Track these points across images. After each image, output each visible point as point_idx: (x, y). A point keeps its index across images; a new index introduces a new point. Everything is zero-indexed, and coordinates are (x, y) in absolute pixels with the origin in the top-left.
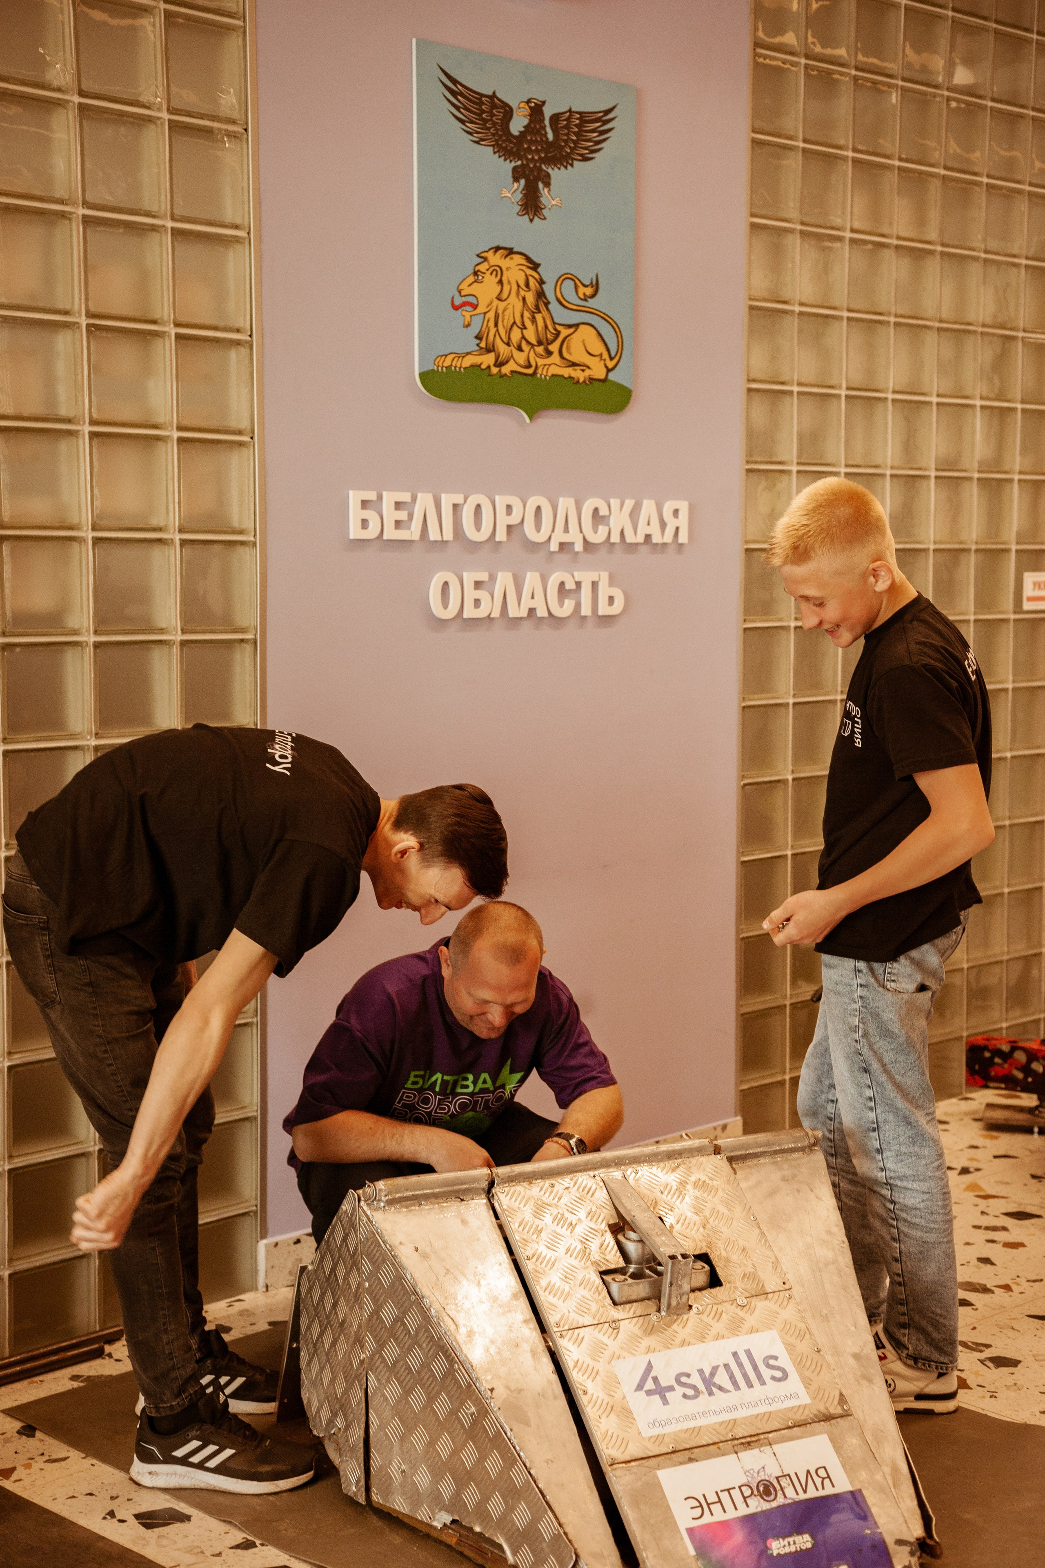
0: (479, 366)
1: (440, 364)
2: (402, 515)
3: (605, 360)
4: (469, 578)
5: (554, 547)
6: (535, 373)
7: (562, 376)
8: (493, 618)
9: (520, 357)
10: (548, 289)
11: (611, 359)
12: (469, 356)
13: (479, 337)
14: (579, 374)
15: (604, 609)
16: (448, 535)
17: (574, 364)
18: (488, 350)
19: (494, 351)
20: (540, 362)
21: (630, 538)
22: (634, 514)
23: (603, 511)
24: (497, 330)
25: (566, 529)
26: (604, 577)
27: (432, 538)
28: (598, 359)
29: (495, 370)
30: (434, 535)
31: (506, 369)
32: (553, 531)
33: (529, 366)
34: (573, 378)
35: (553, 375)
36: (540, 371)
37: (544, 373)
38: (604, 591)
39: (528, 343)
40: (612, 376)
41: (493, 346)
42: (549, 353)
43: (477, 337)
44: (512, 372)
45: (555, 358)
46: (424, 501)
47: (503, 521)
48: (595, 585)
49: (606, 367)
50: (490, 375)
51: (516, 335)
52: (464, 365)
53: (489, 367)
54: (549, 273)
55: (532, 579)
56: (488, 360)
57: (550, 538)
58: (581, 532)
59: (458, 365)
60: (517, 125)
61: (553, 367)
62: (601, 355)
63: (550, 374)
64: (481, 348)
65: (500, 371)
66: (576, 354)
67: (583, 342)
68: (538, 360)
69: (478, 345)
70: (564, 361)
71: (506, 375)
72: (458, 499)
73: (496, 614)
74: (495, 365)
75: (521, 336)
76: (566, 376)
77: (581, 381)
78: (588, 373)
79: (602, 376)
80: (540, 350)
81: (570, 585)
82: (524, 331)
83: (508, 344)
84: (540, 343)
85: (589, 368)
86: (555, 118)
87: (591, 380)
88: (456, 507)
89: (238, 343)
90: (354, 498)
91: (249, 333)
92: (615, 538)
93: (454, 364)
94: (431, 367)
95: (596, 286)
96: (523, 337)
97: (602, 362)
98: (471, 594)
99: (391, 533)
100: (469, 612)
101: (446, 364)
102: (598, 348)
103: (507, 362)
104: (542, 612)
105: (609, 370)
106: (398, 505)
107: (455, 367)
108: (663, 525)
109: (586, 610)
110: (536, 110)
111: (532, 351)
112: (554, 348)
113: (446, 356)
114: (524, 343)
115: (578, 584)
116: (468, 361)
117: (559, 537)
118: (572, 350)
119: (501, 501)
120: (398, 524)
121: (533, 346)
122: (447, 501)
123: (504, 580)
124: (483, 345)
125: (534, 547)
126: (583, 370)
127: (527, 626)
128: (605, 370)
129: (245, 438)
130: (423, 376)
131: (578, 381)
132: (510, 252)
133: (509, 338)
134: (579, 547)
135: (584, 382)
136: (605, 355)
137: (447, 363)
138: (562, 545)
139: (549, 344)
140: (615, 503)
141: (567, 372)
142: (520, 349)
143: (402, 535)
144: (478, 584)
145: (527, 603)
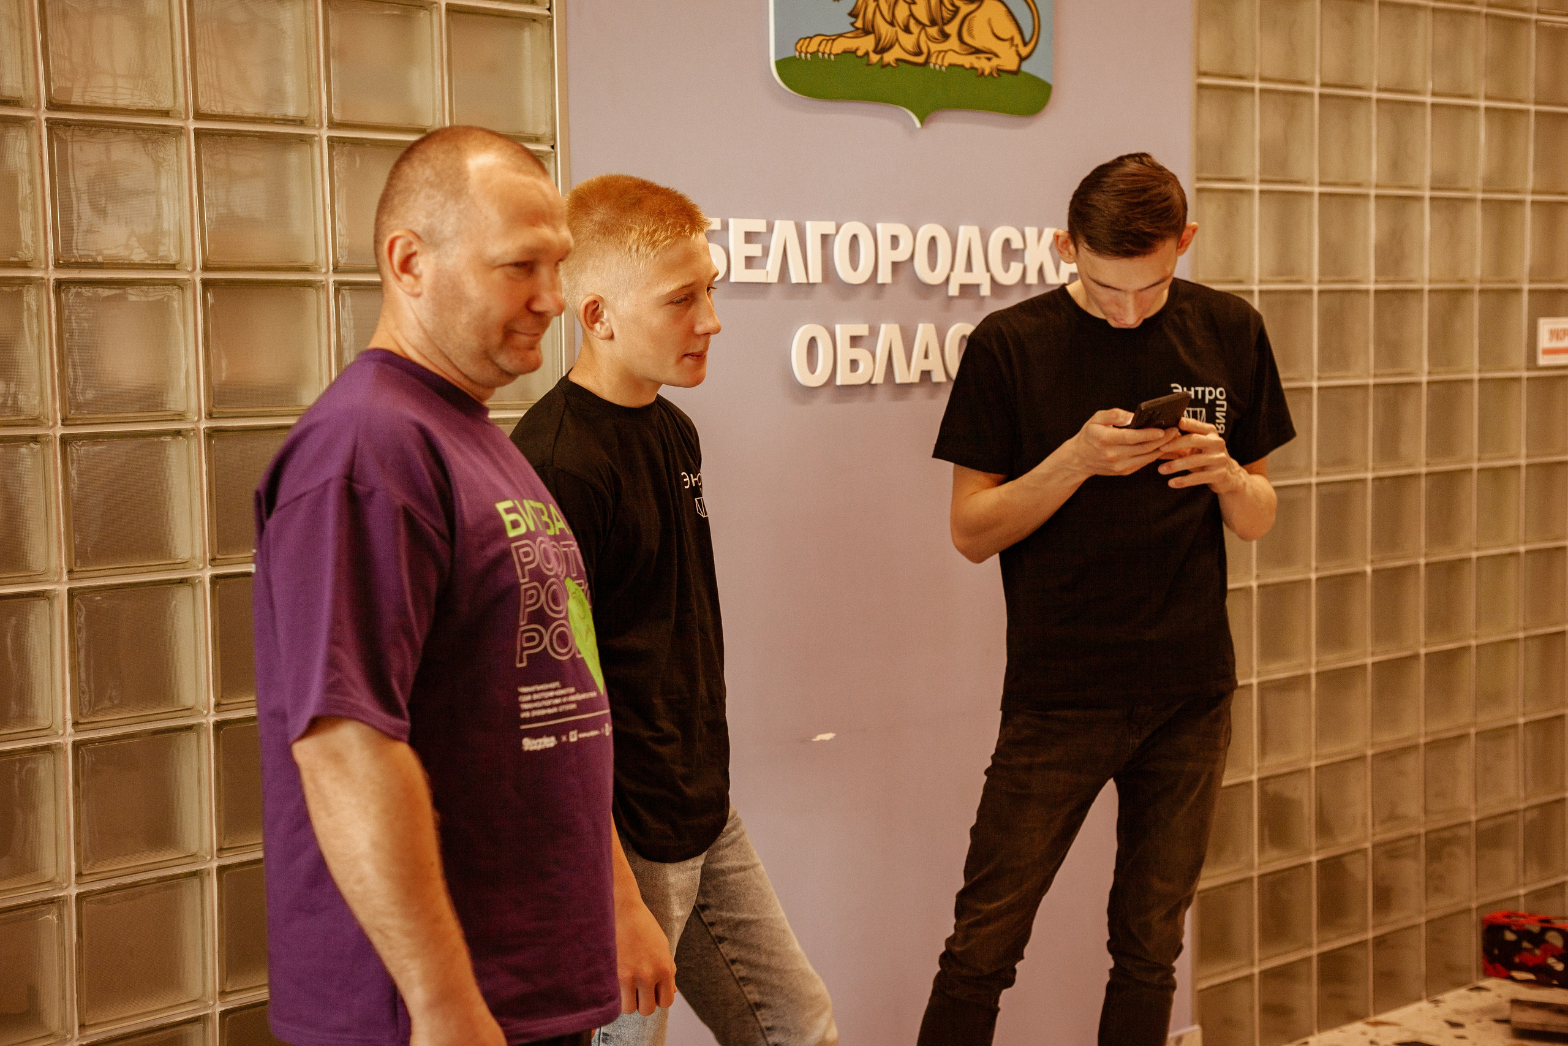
0: (855, 52)
1: (804, 49)
2: (755, 250)
3: (1017, 46)
4: (843, 332)
5: (953, 290)
6: (927, 62)
7: (962, 66)
8: (875, 385)
9: (908, 41)
11: (1025, 44)
12: (841, 39)
13: (853, 14)
14: (983, 64)
16: (816, 276)
17: (977, 51)
18: (867, 31)
19: (873, 32)
20: (935, 47)
21: (1050, 277)
23: (1017, 244)
24: (878, 5)
25: (969, 267)
27: (794, 280)
28: (1007, 44)
29: (874, 58)
30: (796, 275)
31: (889, 57)
32: (952, 269)
33: (919, 53)
34: (975, 69)
35: (951, 65)
36: (933, 59)
37: (939, 62)
39: (918, 22)
40: (1026, 67)
41: (873, 26)
42: (946, 36)
43: (851, 14)
44: (898, 60)
45: (953, 43)
46: (784, 230)
47: (888, 256)
49: (1019, 55)
50: (869, 64)
51: (902, 12)
52: (834, 51)
53: (867, 54)
55: (925, 332)
56: (867, 43)
57: (948, 279)
58: (988, 270)
59: (827, 51)
61: (950, 54)
62: (1012, 39)
63: (946, 63)
64: (857, 29)
65: (882, 58)
66: (981, 38)
67: (989, 22)
68: (931, 45)
69: (852, 24)
70: (964, 47)
71: (889, 64)
72: (829, 227)
73: (878, 379)
74: (875, 51)
75: (907, 13)
76: (967, 66)
77: (987, 72)
78: (995, 62)
79: (1013, 66)
80: (933, 31)
82: (913, 7)
83: (892, 24)
84: (933, 23)
85: (996, 56)
87: (1000, 71)
88: (825, 238)
89: (533, 19)
91: (548, 6)
92: (1032, 278)
93: (821, 49)
94: (791, 53)
96: (912, 15)
97: (1014, 49)
98: (846, 353)
99: (740, 274)
100: (844, 377)
101: (811, 50)
102: (1007, 29)
103: (891, 47)
104: (938, 376)
105: (1022, 59)
106: (750, 237)
107: (823, 53)
111: (923, 34)
112: (952, 28)
113: (811, 38)
114: (912, 22)
116: (840, 46)
117: (960, 277)
118: (975, 32)
119: (884, 230)
120: (749, 262)
121: (924, 26)
122: (814, 230)
123: (889, 333)
124: (859, 24)
125: (926, 290)
126: (989, 59)
127: (919, 394)
128: (1016, 60)
129: (544, 147)
130: (780, 64)
131: (983, 73)
133: (893, 15)
134: (986, 290)
135: (991, 74)
136: (1018, 40)
137: (813, 48)
138: (963, 287)
139: (944, 24)
140: (1031, 232)
141: (968, 61)
142: (907, 30)
143: (755, 276)
144: (855, 341)
145: (918, 364)
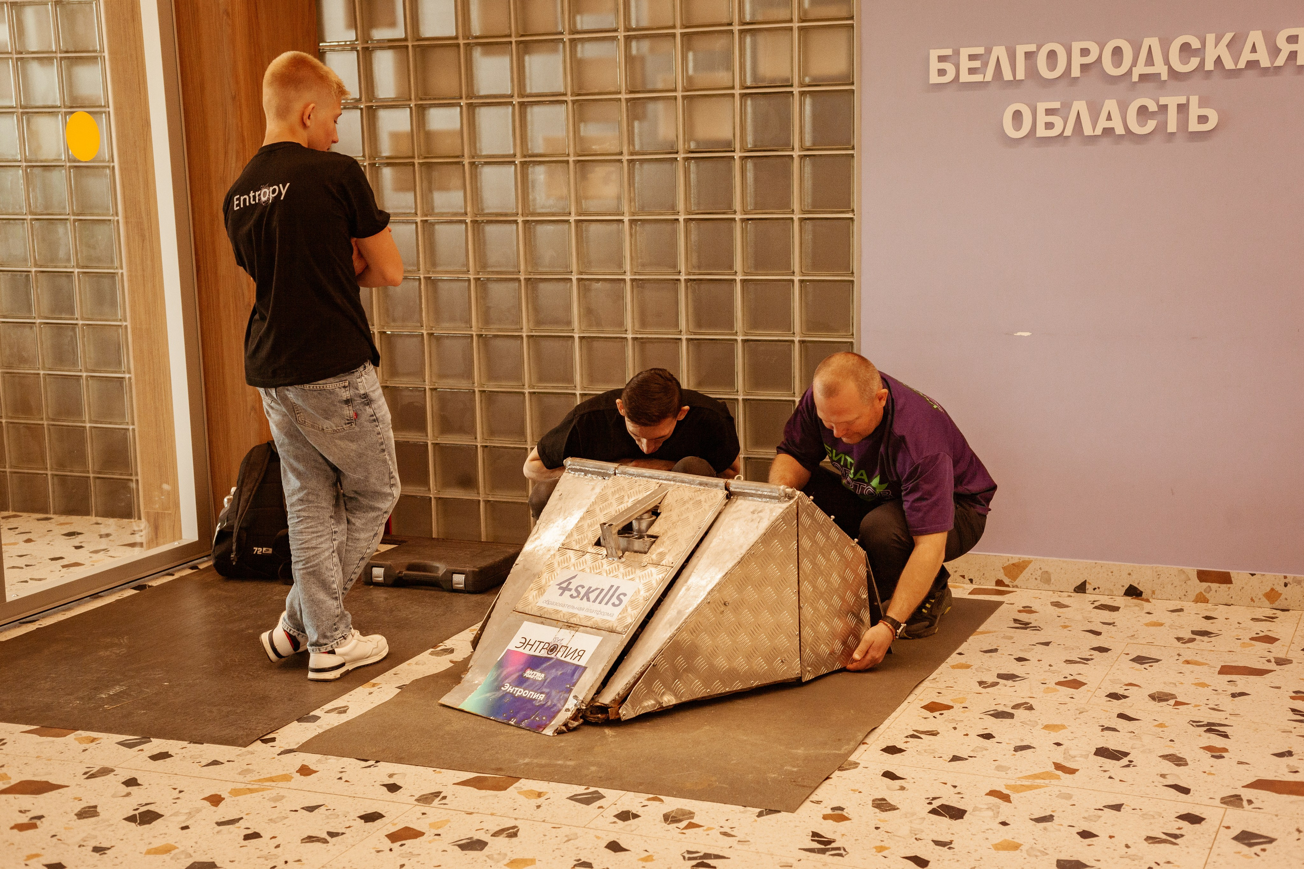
2: (977, 64)
4: (1041, 107)
5: (1135, 78)
8: (1067, 137)
15: (1194, 126)
16: (1021, 75)
21: (1229, 64)
22: (1234, 46)
23: (1195, 44)
25: (1150, 62)
26: (1194, 100)
27: (1006, 78)
30: (1007, 75)
32: (1134, 64)
38: (1195, 111)
46: (1000, 52)
47: (1078, 60)
48: (1183, 108)
55: (1111, 105)
57: (1130, 72)
58: (1167, 64)
72: (1032, 48)
73: (1067, 133)
81: (1153, 107)
88: (1029, 55)
90: (934, 54)
92: (1209, 66)
98: (1042, 119)
99: (965, 77)
100: (1041, 132)
104: (1120, 130)
106: (972, 57)
108: (1275, 51)
109: (1172, 127)
115: (1164, 108)
117: (1141, 68)
119: (1076, 47)
120: (972, 71)
122: (1021, 50)
123: (1080, 106)
125: (1111, 79)
127: (1106, 142)
129: (847, 22)
134: (1164, 77)
138: (1143, 77)
140: (1211, 38)
143: (978, 78)
144: (1050, 112)
145: (1103, 123)
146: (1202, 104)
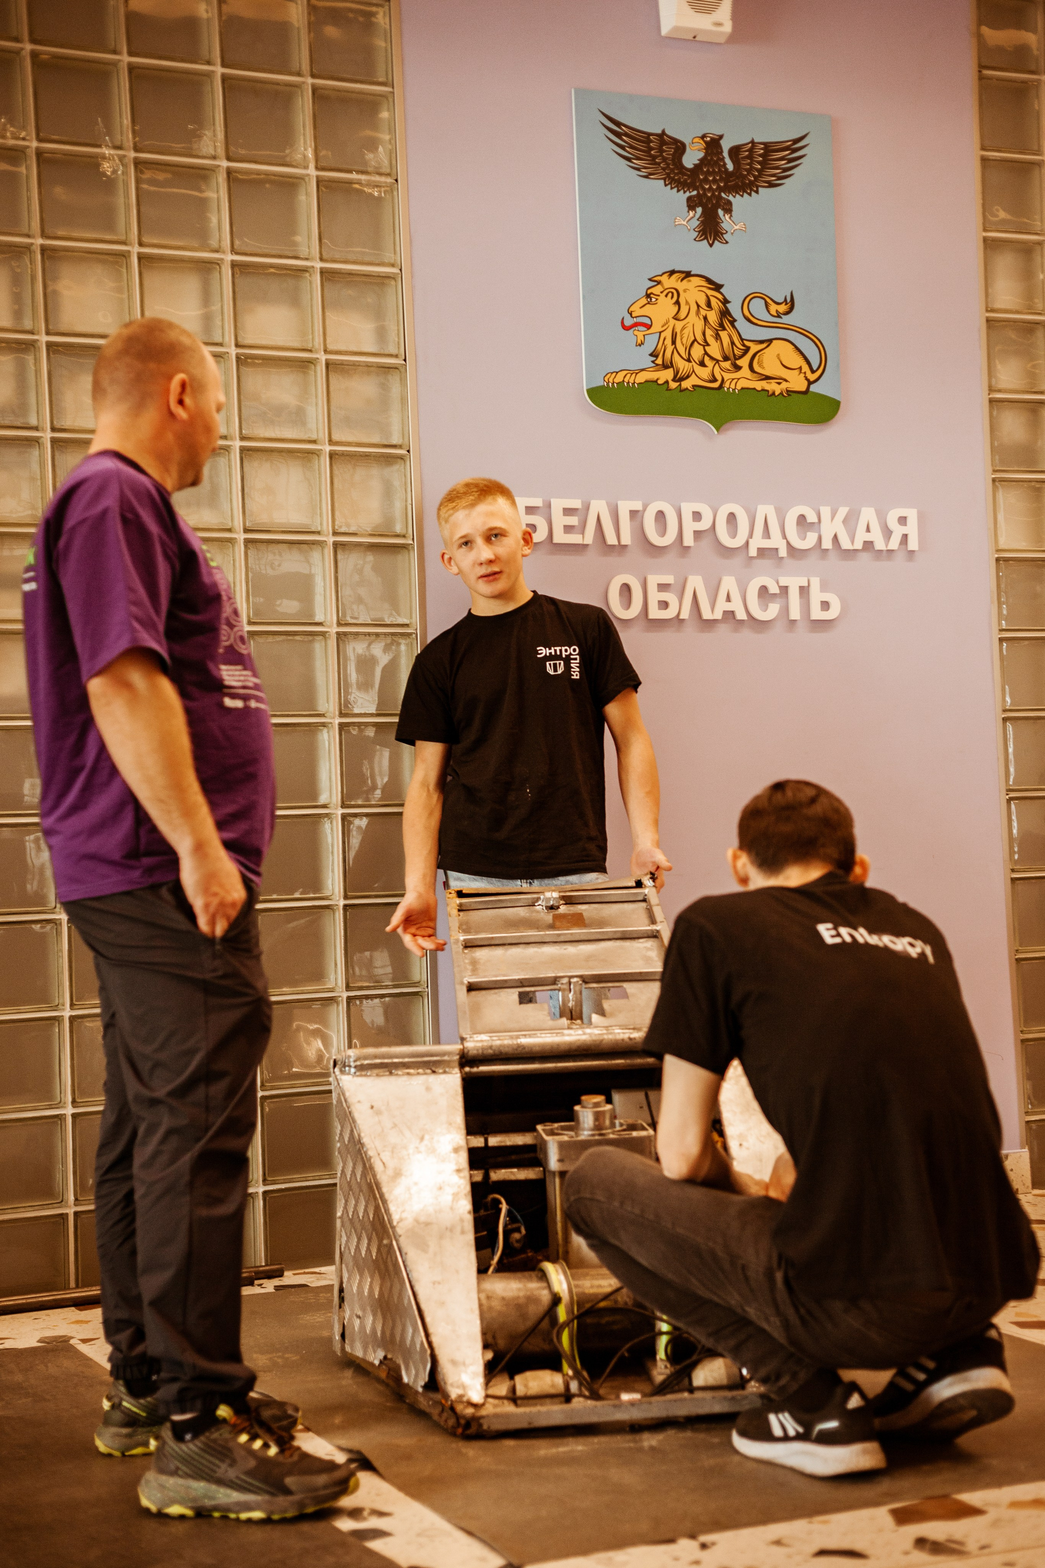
0: (656, 381)
1: (611, 380)
2: (573, 521)
3: (805, 373)
4: (653, 581)
5: (753, 552)
6: (721, 387)
7: (754, 389)
8: (685, 621)
9: (704, 373)
10: (735, 309)
11: (813, 372)
12: (643, 372)
13: (654, 355)
14: (774, 387)
15: (817, 614)
16: (626, 539)
17: (767, 378)
18: (665, 367)
19: (672, 366)
20: (727, 376)
21: (845, 544)
22: (850, 521)
23: (812, 518)
24: (675, 347)
25: (767, 534)
26: (815, 583)
27: (610, 542)
28: (797, 372)
29: (673, 385)
30: (611, 539)
31: (686, 384)
32: (751, 535)
33: (715, 380)
34: (768, 391)
35: (742, 388)
36: (727, 385)
37: (733, 386)
38: (816, 596)
39: (712, 358)
40: (813, 388)
41: (671, 363)
42: (738, 368)
43: (651, 355)
44: (693, 386)
45: (745, 372)
46: (598, 507)
47: (690, 526)
48: (804, 591)
49: (807, 379)
50: (668, 389)
51: (697, 352)
52: (637, 381)
53: (667, 382)
54: (735, 295)
55: (729, 584)
56: (668, 374)
57: (747, 543)
58: (785, 537)
59: (632, 381)
60: (691, 159)
61: (744, 379)
62: (800, 368)
63: (739, 387)
64: (657, 365)
65: (680, 385)
66: (771, 368)
67: (778, 356)
68: (723, 373)
69: (653, 362)
70: (755, 375)
71: (687, 389)
72: (637, 506)
73: (684, 615)
74: (674, 380)
75: (703, 352)
76: (759, 389)
77: (777, 394)
78: (784, 385)
79: (804, 389)
80: (727, 365)
81: (774, 589)
82: (707, 348)
83: (689, 360)
84: (726, 358)
85: (786, 381)
86: (735, 151)
87: (789, 392)
88: (633, 514)
89: (395, 368)
91: (404, 358)
92: (827, 544)
93: (626, 380)
94: (600, 382)
95: (791, 304)
96: (706, 353)
97: (802, 375)
98: (655, 597)
99: (560, 537)
100: (655, 613)
101: (616, 380)
102: (796, 361)
103: (688, 377)
104: (741, 615)
105: (810, 383)
106: (567, 511)
107: (628, 383)
108: (888, 533)
109: (795, 613)
110: (713, 145)
111: (717, 365)
112: (744, 362)
113: (617, 373)
114: (707, 359)
115: (785, 590)
116: (642, 378)
117: (758, 542)
118: (765, 364)
119: (687, 508)
120: (568, 529)
121: (718, 361)
122: (625, 507)
123: (694, 583)
124: (659, 361)
125: (727, 552)
126: (779, 383)
127: (724, 627)
128: (806, 383)
129: (403, 452)
130: (589, 391)
131: (774, 393)
132: (688, 275)
133: (689, 354)
134: (783, 552)
135: (781, 394)
136: (806, 368)
137: (619, 378)
138: (762, 552)
139: (736, 359)
140: (825, 510)
141: (759, 385)
142: (702, 364)
143: (574, 539)
144: (663, 587)
145: (722, 606)
146: (824, 588)
